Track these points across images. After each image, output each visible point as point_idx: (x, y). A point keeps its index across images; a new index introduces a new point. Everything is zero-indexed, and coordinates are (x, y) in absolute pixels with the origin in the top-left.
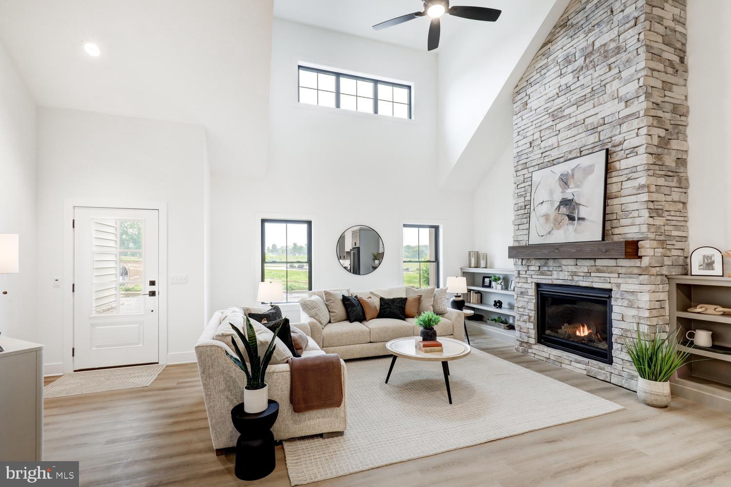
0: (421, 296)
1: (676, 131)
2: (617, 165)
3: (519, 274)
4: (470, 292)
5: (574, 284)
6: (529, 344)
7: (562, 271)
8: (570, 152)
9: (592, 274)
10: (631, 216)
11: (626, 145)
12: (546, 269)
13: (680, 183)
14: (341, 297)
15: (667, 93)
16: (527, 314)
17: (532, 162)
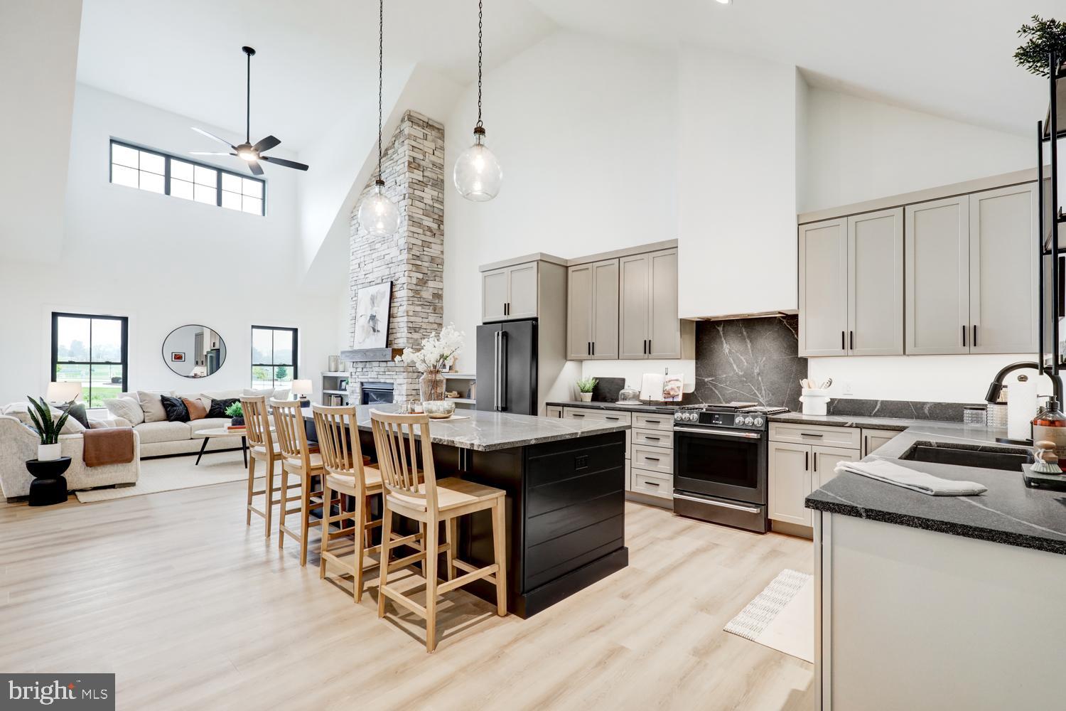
1: (434, 275)
2: (395, 294)
3: (351, 375)
4: (331, 396)
5: (377, 381)
7: (373, 371)
8: (377, 278)
9: (386, 373)
10: (400, 331)
11: (400, 281)
12: (366, 370)
13: (435, 311)
14: (160, 398)
15: (425, 249)
17: (359, 281)
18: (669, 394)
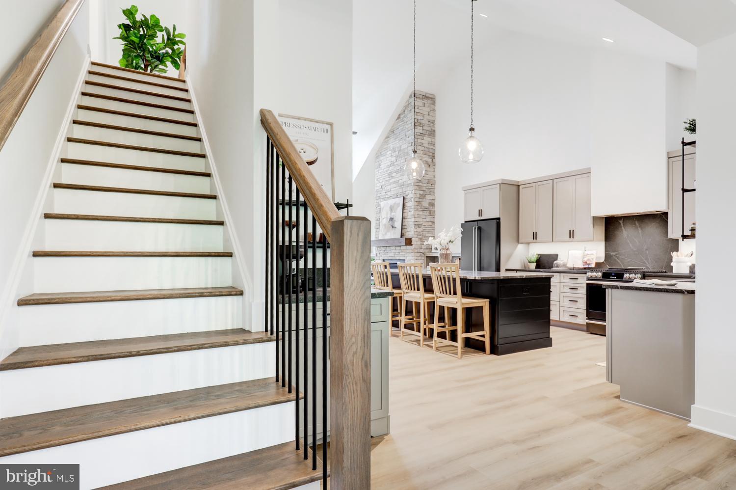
1: (429, 191)
2: (406, 204)
5: (395, 258)
8: (393, 195)
9: (400, 253)
10: (409, 227)
11: (409, 196)
12: (386, 251)
13: (430, 213)
17: (381, 196)
18: (586, 263)
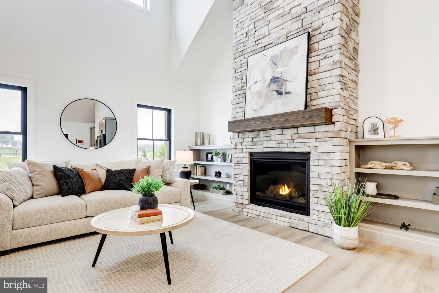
0: (150, 167)
1: (354, 25)
2: (316, 46)
3: (236, 145)
4: (197, 166)
5: (280, 150)
6: (243, 205)
7: (270, 140)
8: (279, 38)
9: (295, 141)
10: (326, 88)
11: (323, 29)
12: (258, 140)
13: (356, 67)
16: (242, 179)
17: (248, 50)
